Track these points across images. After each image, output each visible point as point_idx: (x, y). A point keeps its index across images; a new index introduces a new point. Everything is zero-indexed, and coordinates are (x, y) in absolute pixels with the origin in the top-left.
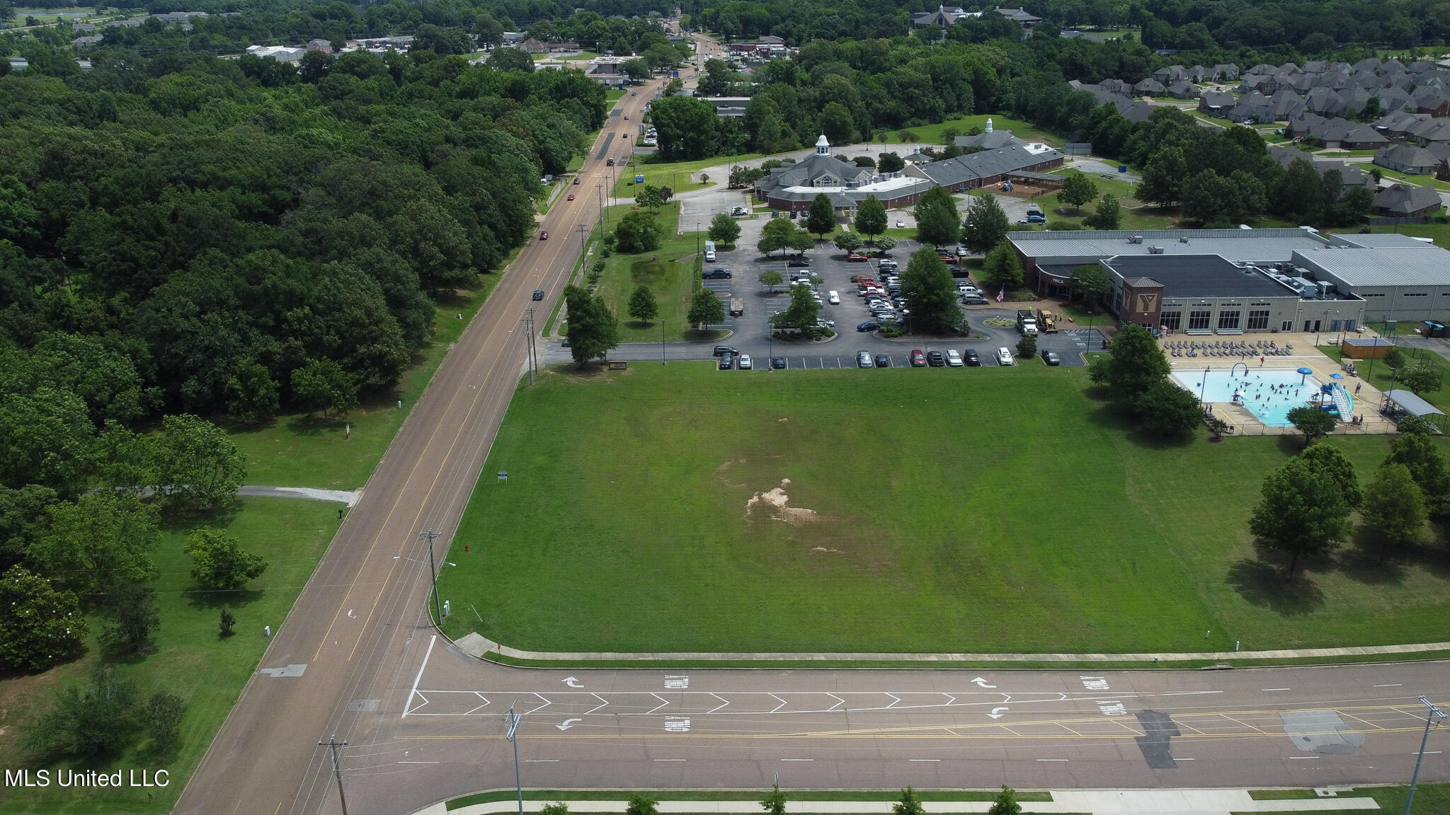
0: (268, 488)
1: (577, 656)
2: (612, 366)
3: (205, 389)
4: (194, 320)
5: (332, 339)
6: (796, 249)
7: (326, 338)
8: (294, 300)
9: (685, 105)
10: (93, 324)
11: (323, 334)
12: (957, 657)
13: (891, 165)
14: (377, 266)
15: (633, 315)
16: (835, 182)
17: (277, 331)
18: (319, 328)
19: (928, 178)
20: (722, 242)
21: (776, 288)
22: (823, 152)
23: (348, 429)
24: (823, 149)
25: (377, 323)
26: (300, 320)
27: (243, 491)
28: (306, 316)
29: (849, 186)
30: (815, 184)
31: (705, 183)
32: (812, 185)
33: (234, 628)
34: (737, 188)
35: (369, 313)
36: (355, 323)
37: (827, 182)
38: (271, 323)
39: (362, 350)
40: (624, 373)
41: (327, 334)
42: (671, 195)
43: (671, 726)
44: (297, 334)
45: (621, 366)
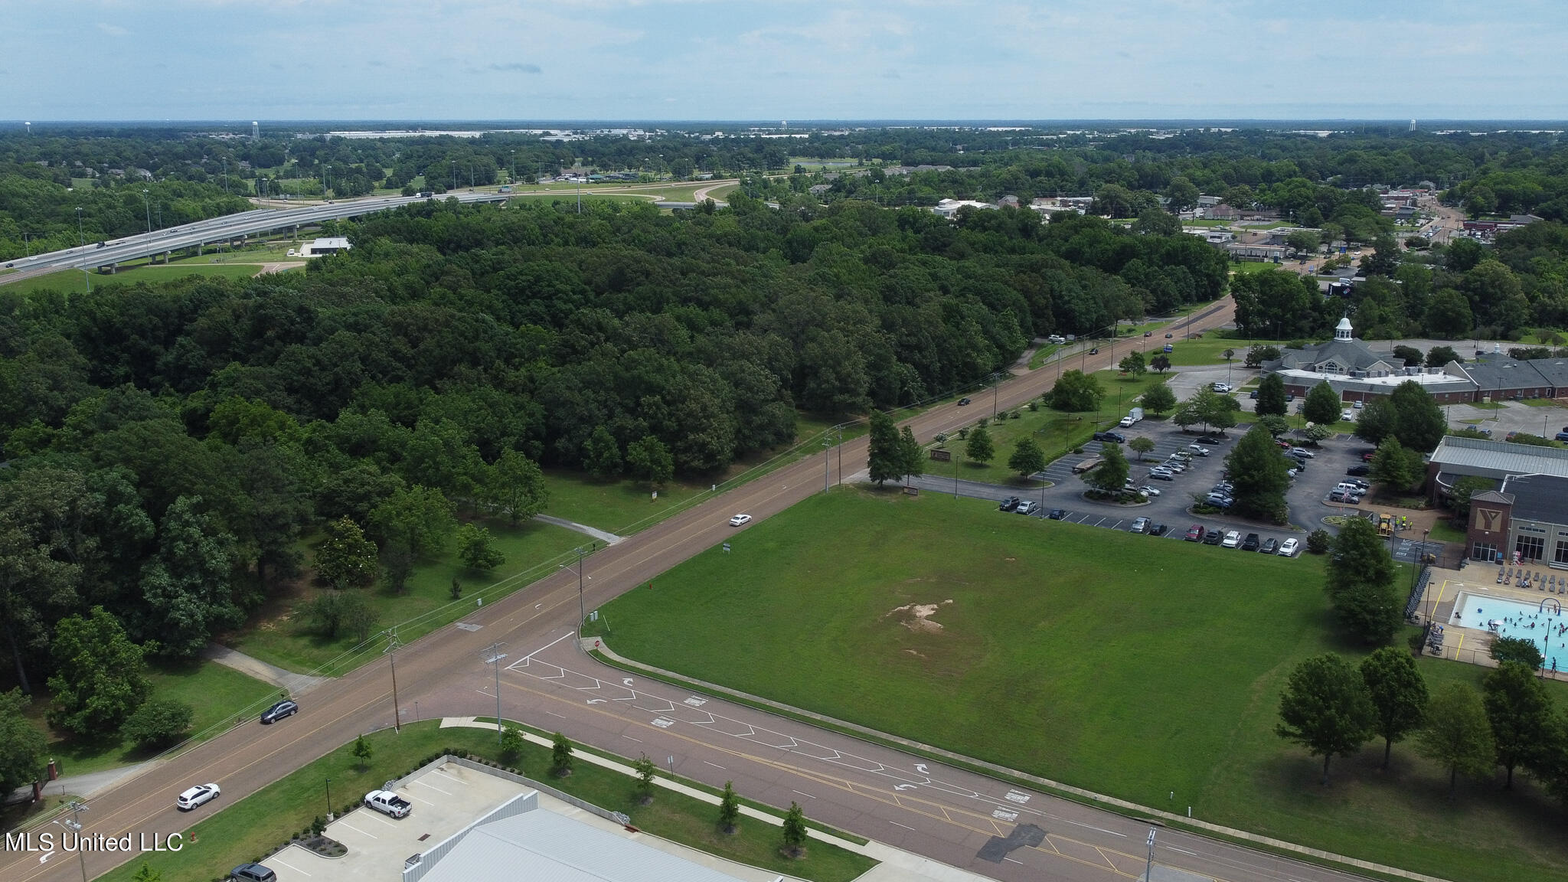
0: (567, 522)
1: (650, 668)
2: (906, 490)
3: (571, 446)
4: (576, 393)
5: (672, 424)
6: (1215, 425)
7: (666, 422)
8: (652, 389)
9: (1273, 280)
10: (513, 386)
11: (664, 418)
12: (927, 748)
13: (1439, 360)
14: (739, 376)
15: (970, 455)
16: (1341, 369)
17: (633, 411)
18: (662, 414)
19: (1469, 379)
20: (1151, 412)
21: (1146, 455)
22: (1342, 336)
23: (655, 495)
24: (1343, 332)
25: (707, 417)
26: (650, 406)
27: (541, 517)
28: (655, 404)
29: (1353, 374)
30: (1317, 369)
31: (1228, 359)
32: (1314, 370)
33: (460, 594)
34: (1253, 367)
35: (704, 408)
36: (690, 414)
37: (1331, 368)
38: (632, 405)
39: (691, 437)
40: (912, 498)
41: (669, 420)
42: (1169, 366)
43: (658, 722)
44: (645, 416)
45: (912, 491)
